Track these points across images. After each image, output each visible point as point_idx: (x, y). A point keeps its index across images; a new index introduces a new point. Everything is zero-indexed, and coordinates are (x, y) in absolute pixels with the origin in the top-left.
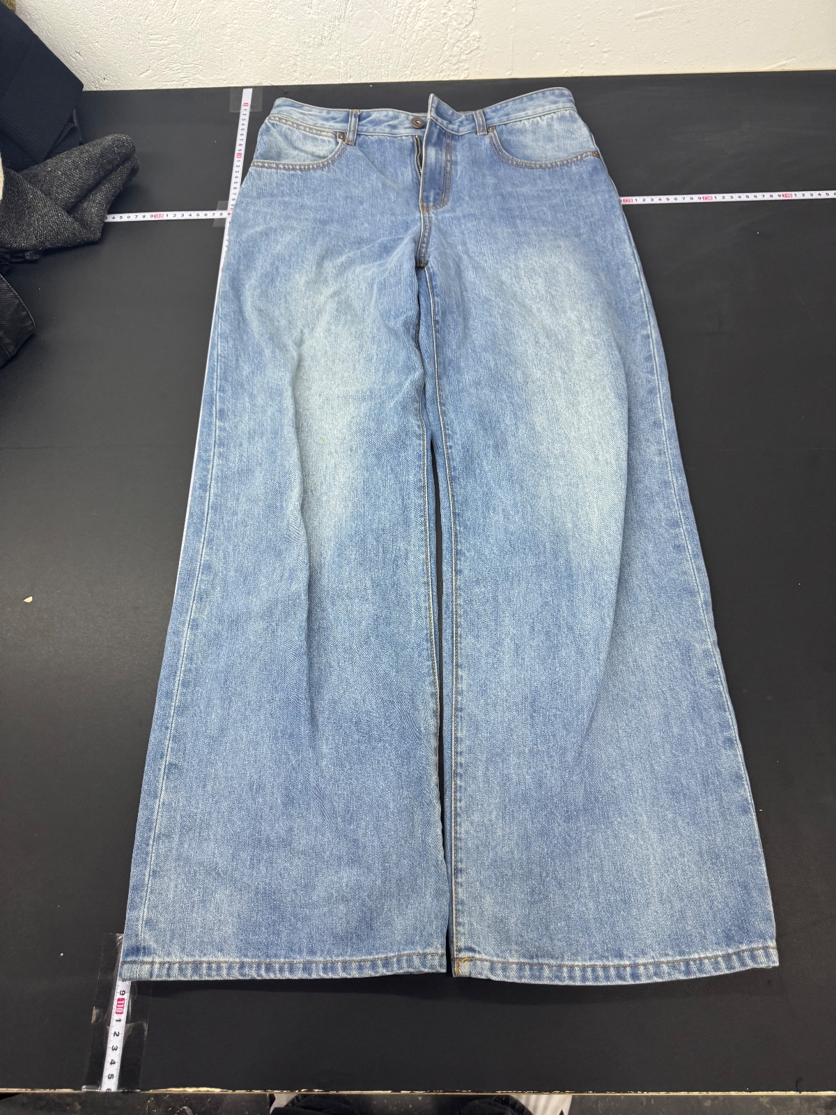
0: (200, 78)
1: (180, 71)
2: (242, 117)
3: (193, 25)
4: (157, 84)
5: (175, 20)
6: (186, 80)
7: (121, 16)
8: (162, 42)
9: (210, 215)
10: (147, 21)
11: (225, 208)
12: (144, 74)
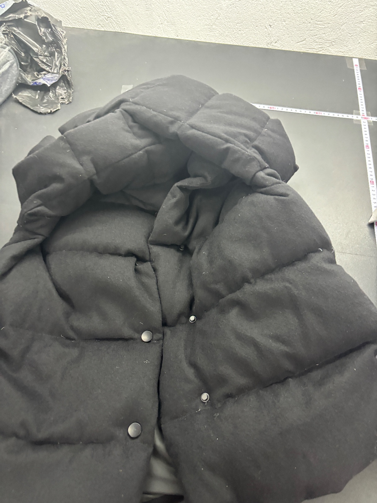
0: (330, 49)
1: (321, 43)
2: (355, 71)
3: (345, 19)
4: (304, 49)
5: (336, 16)
6: (321, 49)
7: (307, 8)
8: (322, 26)
9: (350, 116)
10: (320, 14)
11: (359, 114)
12: (300, 43)
